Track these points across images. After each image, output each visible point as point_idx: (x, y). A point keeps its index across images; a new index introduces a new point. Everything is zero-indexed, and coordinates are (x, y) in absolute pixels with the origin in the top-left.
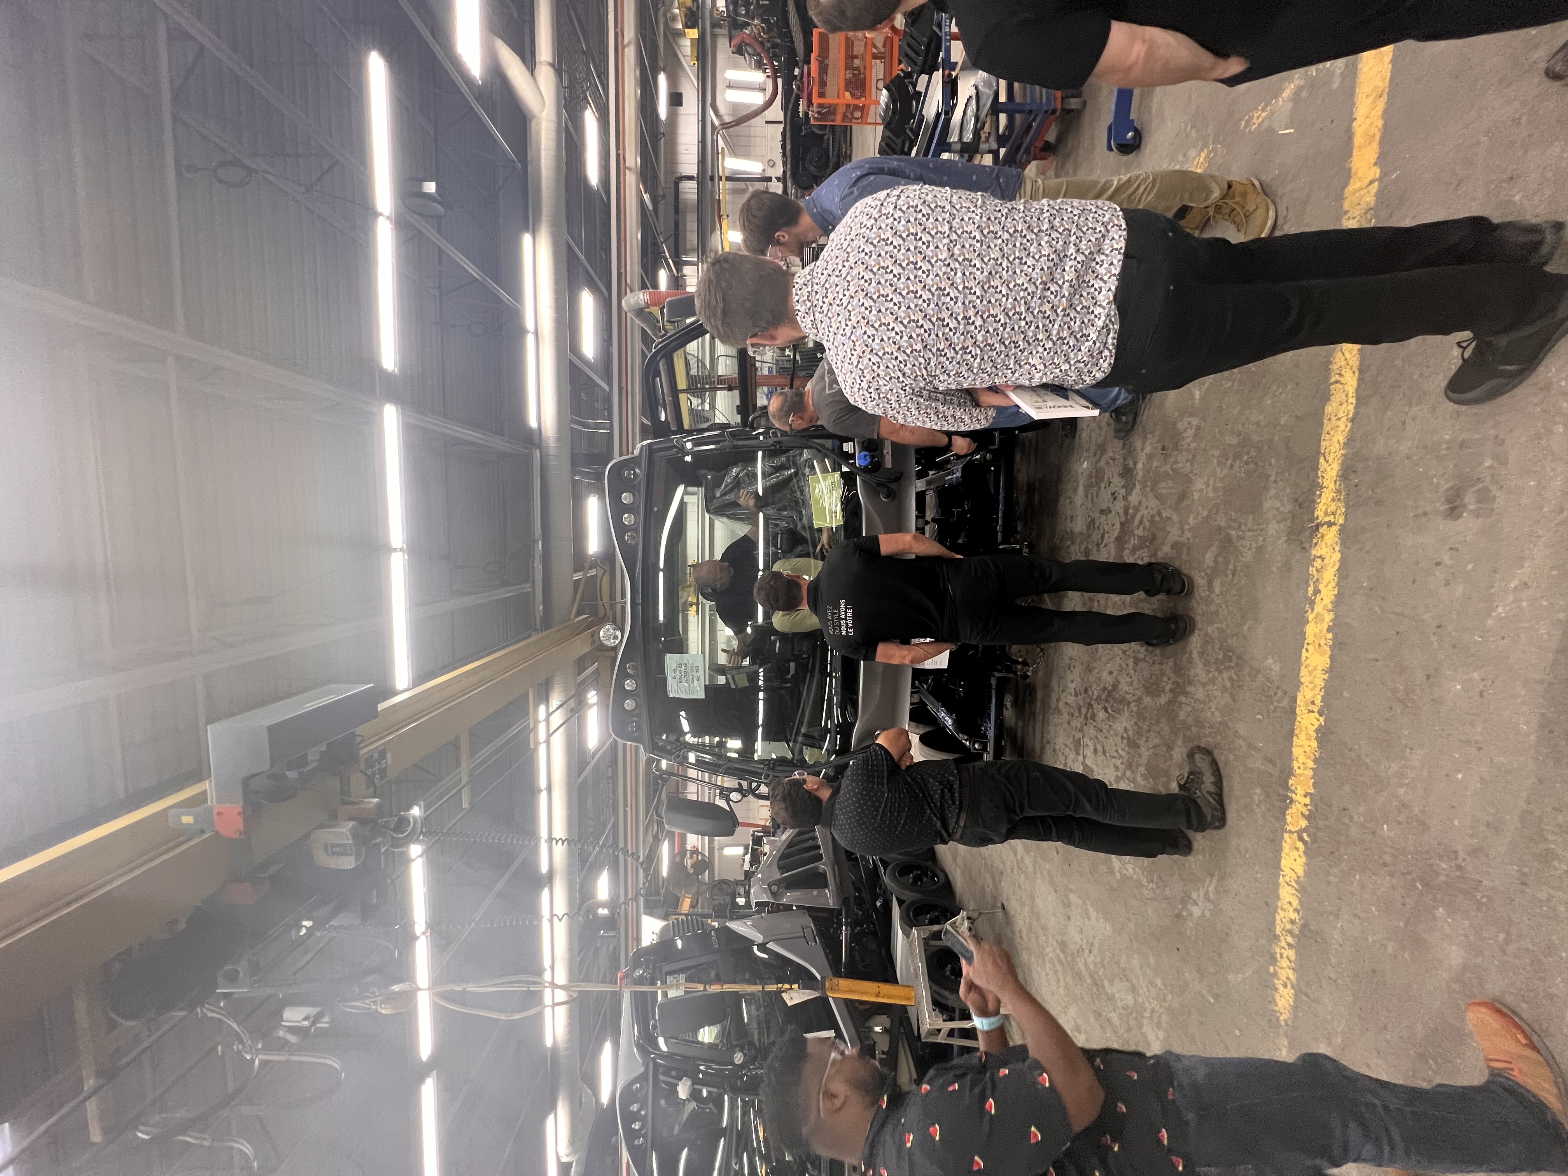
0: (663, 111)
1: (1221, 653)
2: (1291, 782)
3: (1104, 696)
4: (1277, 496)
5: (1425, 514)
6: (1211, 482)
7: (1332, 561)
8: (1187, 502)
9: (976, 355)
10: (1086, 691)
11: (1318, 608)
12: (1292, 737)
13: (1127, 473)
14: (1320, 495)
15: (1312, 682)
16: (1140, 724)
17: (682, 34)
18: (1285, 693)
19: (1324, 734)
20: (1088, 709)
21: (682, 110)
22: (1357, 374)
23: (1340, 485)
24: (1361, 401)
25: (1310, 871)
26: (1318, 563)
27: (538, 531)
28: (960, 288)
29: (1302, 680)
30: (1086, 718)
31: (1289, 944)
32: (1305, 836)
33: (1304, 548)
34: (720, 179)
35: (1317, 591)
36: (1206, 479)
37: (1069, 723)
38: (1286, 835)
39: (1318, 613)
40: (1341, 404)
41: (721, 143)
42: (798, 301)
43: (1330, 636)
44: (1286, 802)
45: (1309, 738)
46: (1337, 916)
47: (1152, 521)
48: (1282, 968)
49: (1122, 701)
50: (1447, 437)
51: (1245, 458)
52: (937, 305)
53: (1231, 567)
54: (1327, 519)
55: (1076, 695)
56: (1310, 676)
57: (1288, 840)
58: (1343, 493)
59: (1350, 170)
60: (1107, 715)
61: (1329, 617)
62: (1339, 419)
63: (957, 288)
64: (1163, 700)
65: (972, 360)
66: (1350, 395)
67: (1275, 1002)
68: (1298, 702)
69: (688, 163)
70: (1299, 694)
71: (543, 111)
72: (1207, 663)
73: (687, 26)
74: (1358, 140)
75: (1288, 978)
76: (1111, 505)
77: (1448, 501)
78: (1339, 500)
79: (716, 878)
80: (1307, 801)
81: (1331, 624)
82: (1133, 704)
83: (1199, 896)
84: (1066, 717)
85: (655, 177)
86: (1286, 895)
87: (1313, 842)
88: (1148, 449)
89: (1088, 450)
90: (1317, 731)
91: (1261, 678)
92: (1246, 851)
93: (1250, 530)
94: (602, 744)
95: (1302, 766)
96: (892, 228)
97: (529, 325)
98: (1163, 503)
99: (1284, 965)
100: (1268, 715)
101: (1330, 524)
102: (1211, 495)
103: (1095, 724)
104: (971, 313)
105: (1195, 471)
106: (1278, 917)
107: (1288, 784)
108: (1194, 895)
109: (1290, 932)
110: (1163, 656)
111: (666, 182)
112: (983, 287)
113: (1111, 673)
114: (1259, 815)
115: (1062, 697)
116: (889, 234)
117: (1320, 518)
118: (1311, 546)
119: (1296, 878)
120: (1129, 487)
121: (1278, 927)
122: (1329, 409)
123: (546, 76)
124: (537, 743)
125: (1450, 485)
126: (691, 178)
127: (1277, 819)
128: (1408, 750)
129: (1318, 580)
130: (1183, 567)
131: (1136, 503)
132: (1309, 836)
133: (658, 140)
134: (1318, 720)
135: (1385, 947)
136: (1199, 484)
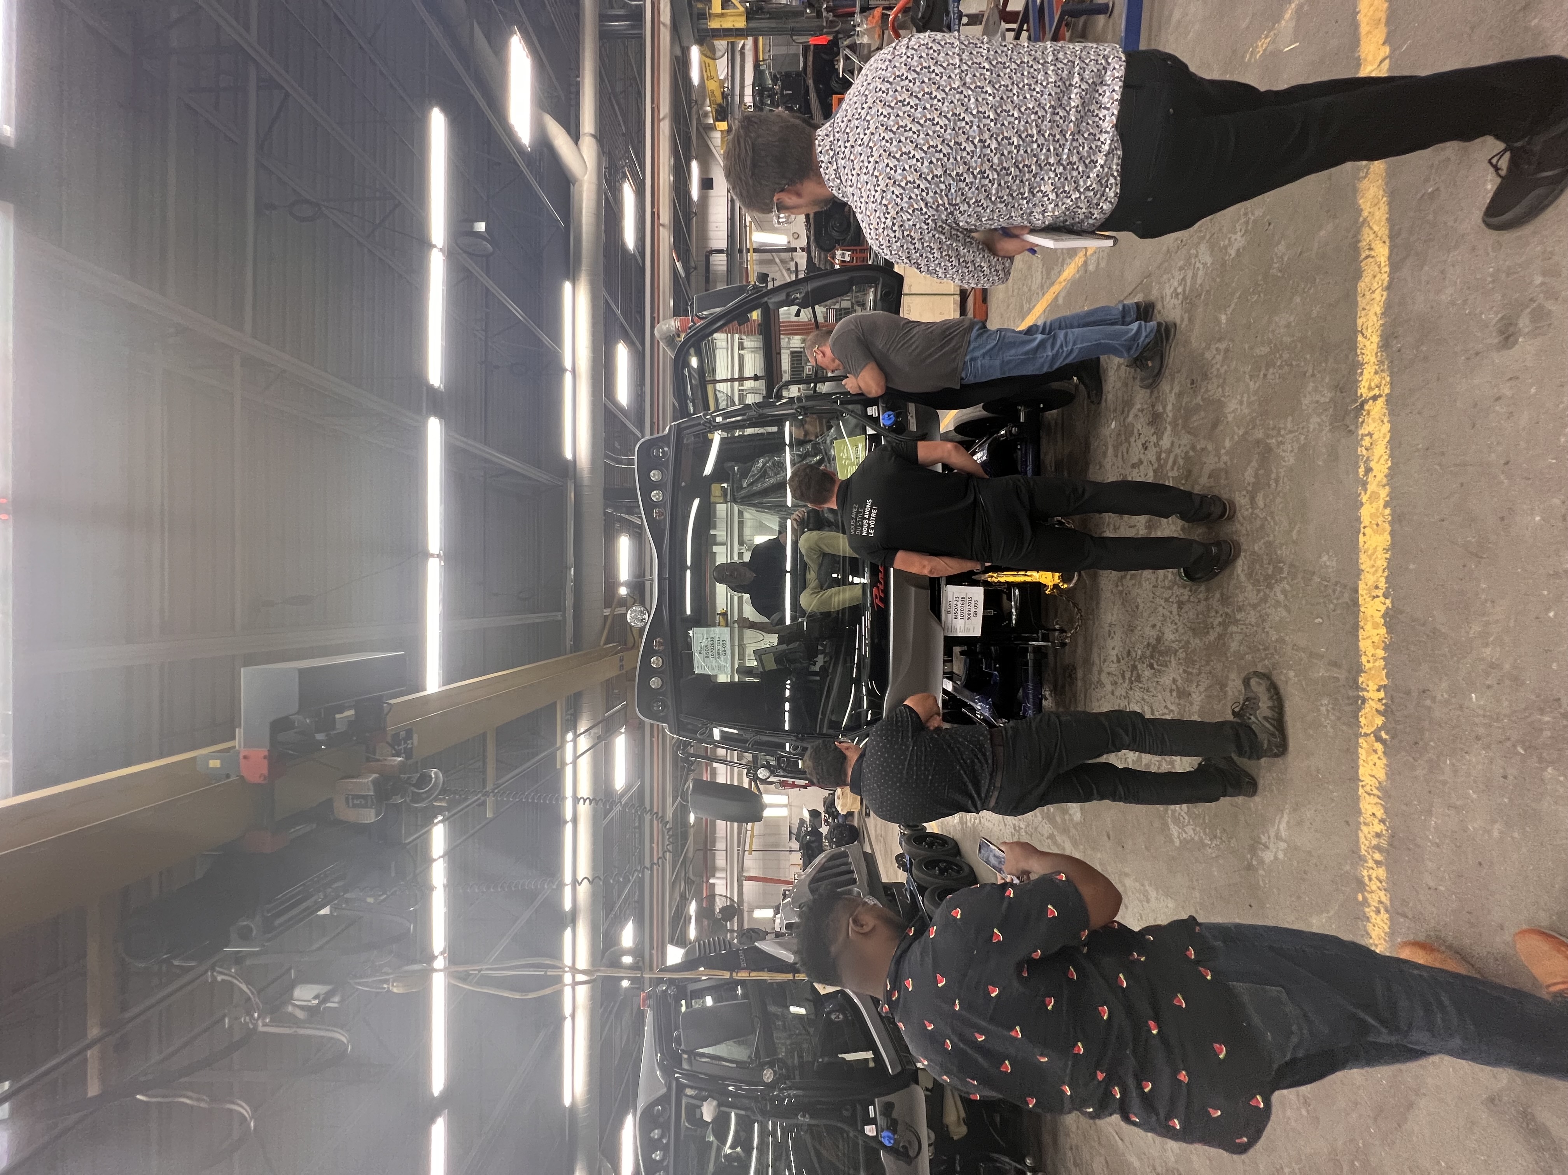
0: (695, 192)
1: (1271, 567)
2: (1361, 680)
3: (1148, 653)
4: (1316, 389)
5: (1477, 354)
6: (1245, 399)
7: (1381, 435)
8: (1221, 427)
9: (994, 179)
10: (1129, 653)
11: (1371, 487)
12: (1358, 631)
13: (1155, 419)
14: (1362, 373)
15: (1373, 566)
16: (1190, 670)
17: (712, 128)
18: (1345, 586)
19: (1392, 617)
20: (1132, 672)
21: (712, 193)
22: (1387, 243)
23: (1382, 355)
24: (1395, 265)
25: (1392, 772)
26: (1366, 442)
27: (571, 559)
28: (975, 112)
29: (1362, 567)
30: (1131, 682)
31: (1377, 863)
32: (1384, 735)
33: (1350, 431)
34: (748, 251)
35: (1368, 470)
36: (1239, 397)
37: (1113, 694)
38: (1361, 740)
39: (1373, 492)
40: (1375, 277)
41: (748, 219)
42: (821, 152)
43: (1388, 511)
44: (1357, 702)
45: (1375, 626)
46: (1429, 813)
47: (1187, 458)
48: (1372, 892)
49: (1170, 652)
50: (1491, 270)
51: (1279, 363)
52: (954, 129)
53: (1273, 476)
54: (1372, 394)
55: (1119, 661)
56: (1370, 560)
57: (1365, 745)
58: (1386, 363)
59: (1359, 58)
60: (1153, 671)
61: (1384, 493)
62: (1374, 292)
63: (971, 113)
64: (1212, 636)
65: (990, 185)
66: (1383, 264)
67: (1368, 934)
68: (1360, 592)
69: (718, 237)
70: (1360, 583)
71: (586, 173)
72: (1256, 583)
73: (717, 120)
74: (1364, 29)
75: (1381, 902)
76: (1142, 456)
77: (1501, 332)
78: (1382, 371)
79: (746, 927)
80: (1382, 694)
81: (1388, 498)
82: (1181, 651)
83: (1269, 837)
84: (1109, 688)
85: (688, 251)
86: (1369, 807)
87: (1393, 738)
88: (1176, 389)
89: (1115, 410)
90: (1383, 616)
91: (1317, 579)
92: (1318, 771)
93: (1291, 432)
94: (629, 787)
95: (1371, 659)
96: (906, 65)
97: (568, 364)
98: (1196, 436)
99: (1374, 888)
100: (1329, 617)
101: (1375, 398)
102: (1246, 411)
103: (1140, 685)
104: (986, 136)
105: (1227, 394)
106: (1361, 835)
107: (1357, 683)
108: (1264, 839)
109: (1378, 848)
110: (1208, 590)
111: (697, 256)
112: (996, 111)
113: (1154, 626)
114: (1329, 726)
115: (1104, 667)
116: (904, 70)
117: (1364, 395)
118: (1357, 427)
119: (1377, 785)
120: (1159, 434)
121: (1363, 846)
122: (1362, 286)
123: (589, 146)
124: (564, 764)
125: (1500, 316)
126: (720, 251)
127: (1349, 725)
128: (1489, 604)
129: (1368, 458)
130: (1222, 492)
131: (1168, 445)
132: (1387, 734)
133: (690, 220)
134: (1384, 604)
135: (1489, 832)
136: (1232, 405)
